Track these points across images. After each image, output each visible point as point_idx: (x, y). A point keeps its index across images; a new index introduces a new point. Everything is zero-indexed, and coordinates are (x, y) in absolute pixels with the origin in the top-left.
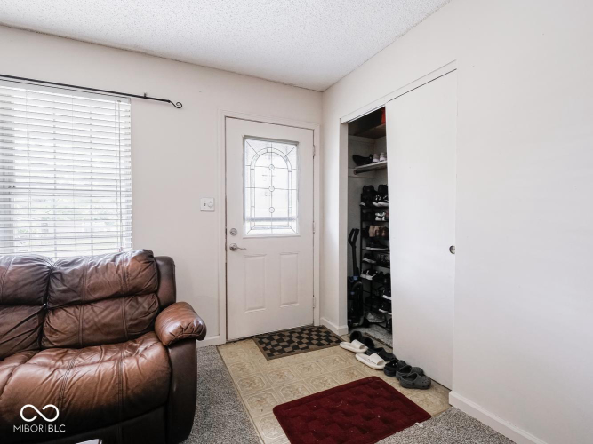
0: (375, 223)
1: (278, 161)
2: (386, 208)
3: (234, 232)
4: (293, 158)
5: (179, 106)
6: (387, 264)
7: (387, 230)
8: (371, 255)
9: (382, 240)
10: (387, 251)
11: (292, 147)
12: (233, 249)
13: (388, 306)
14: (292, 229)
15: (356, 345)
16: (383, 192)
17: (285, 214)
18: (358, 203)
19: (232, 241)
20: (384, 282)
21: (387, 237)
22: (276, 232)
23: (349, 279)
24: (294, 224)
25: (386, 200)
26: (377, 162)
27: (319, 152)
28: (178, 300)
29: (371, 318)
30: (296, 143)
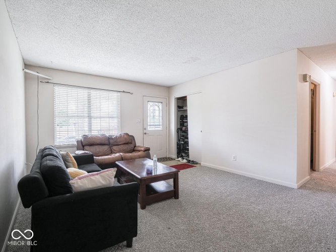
0: (184, 126)
1: (157, 108)
2: (187, 122)
3: (145, 129)
4: (161, 107)
5: (132, 94)
6: (188, 138)
7: (187, 128)
8: (183, 136)
9: (186, 132)
10: (188, 135)
11: (160, 104)
12: (145, 134)
13: (188, 150)
14: (160, 128)
15: (180, 159)
16: (186, 117)
17: (158, 124)
18: (179, 120)
19: (145, 131)
20: (187, 143)
21: (187, 130)
22: (156, 129)
23: (177, 143)
24: (161, 127)
25: (187, 119)
26: (185, 108)
27: (168, 105)
28: (137, 145)
29: (183, 154)
30: (162, 103)
